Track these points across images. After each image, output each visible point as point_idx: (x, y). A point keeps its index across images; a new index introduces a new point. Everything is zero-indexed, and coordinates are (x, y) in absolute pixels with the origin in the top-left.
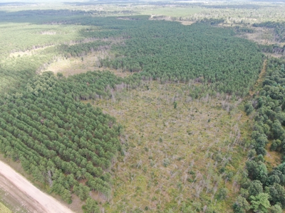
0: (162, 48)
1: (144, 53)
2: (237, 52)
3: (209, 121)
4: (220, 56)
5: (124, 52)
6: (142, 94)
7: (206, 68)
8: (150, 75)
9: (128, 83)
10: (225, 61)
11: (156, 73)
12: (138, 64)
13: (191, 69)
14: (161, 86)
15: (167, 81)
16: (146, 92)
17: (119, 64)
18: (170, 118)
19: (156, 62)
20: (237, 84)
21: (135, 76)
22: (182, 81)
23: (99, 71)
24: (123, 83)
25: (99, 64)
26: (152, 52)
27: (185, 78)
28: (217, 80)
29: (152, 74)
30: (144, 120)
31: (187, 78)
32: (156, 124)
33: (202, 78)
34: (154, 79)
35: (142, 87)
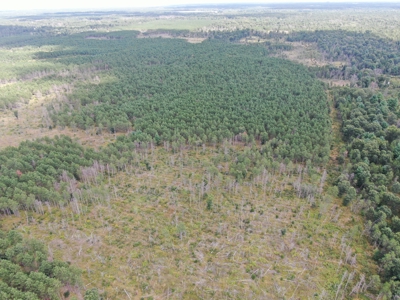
0: (165, 82)
1: (135, 93)
2: (284, 80)
3: (283, 233)
4: (261, 90)
5: (98, 95)
6: (137, 181)
7: (247, 114)
8: (149, 137)
9: (106, 162)
10: (272, 99)
11: (160, 133)
12: (125, 117)
13: (222, 118)
14: (172, 158)
15: (184, 146)
16: (145, 173)
17: (89, 120)
18: (204, 236)
19: (156, 110)
20: (306, 140)
21: (120, 144)
22: (209, 142)
23: (47, 140)
24: (96, 164)
25: (50, 122)
26: (147, 90)
27: (215, 138)
28: (270, 136)
29: (153, 136)
30: (148, 254)
31: (218, 136)
32: (177, 260)
33: (245, 134)
34: (158, 144)
35: (137, 165)
